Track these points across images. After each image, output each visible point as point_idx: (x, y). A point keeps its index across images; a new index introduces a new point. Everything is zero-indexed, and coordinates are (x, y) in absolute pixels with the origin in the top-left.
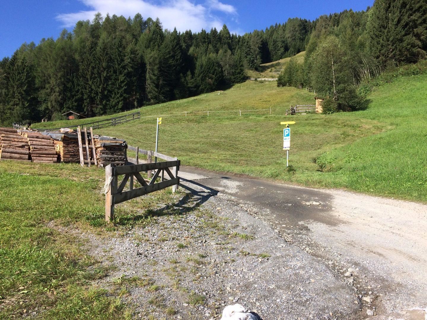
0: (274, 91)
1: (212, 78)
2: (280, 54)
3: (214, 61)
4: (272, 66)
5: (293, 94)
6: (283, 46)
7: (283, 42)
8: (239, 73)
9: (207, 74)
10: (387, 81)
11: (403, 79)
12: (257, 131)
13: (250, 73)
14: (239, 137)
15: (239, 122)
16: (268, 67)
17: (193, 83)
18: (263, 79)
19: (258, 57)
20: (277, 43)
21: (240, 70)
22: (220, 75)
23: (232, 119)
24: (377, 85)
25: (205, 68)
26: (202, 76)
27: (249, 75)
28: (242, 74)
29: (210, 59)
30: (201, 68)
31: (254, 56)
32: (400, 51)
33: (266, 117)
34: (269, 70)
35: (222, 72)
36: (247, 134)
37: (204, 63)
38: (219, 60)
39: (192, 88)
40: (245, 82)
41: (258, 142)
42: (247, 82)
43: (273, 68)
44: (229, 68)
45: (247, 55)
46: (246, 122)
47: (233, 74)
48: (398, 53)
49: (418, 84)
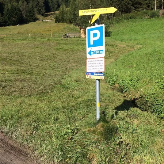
0: (53, 25)
1: (15, 18)
2: (55, 8)
3: (16, 7)
4: (51, 14)
5: (65, 27)
6: (57, 4)
7: (57, 2)
8: (32, 16)
9: (12, 14)
10: (118, 22)
11: (125, 21)
12: (41, 48)
13: (39, 16)
14: (26, 53)
15: (29, 42)
16: (49, 15)
17: (3, 20)
18: (47, 21)
19: (43, 8)
20: (54, 2)
21: (33, 14)
22: (20, 16)
23: (23, 40)
24: (112, 23)
25: (10, 11)
26: (8, 16)
27: (38, 18)
28: (34, 17)
29: (13, 5)
30: (8, 10)
31: (41, 7)
32: (122, 6)
33: (49, 39)
34: (50, 16)
35: (21, 14)
36: (33, 50)
37: (9, 8)
38: (19, 7)
39: (2, 23)
40: (36, 21)
41: (42, 57)
42: (37, 21)
43: (52, 16)
44: (26, 12)
45: (37, 6)
46: (33, 42)
47: (29, 16)
48: (121, 7)
49: (134, 24)
